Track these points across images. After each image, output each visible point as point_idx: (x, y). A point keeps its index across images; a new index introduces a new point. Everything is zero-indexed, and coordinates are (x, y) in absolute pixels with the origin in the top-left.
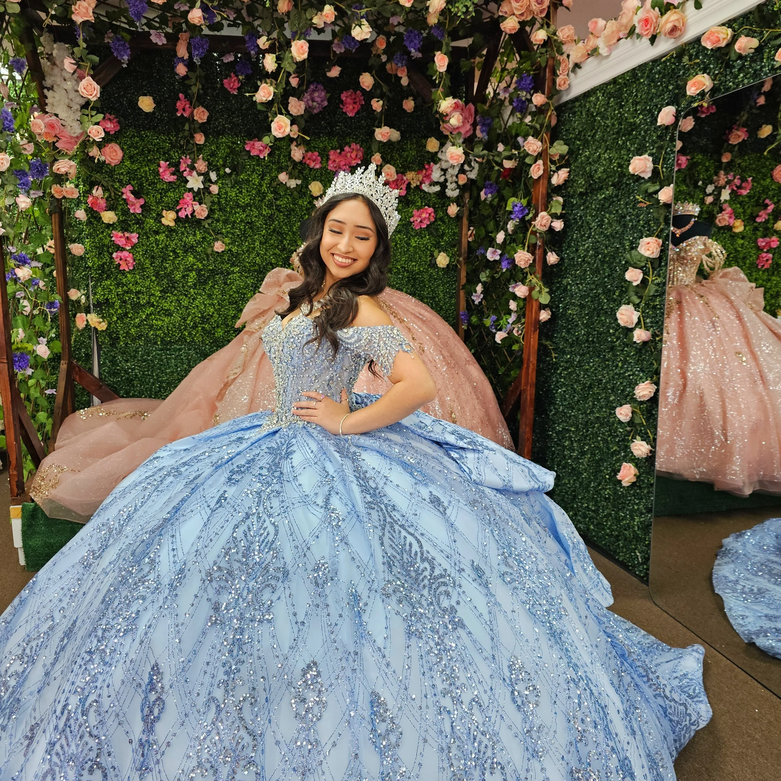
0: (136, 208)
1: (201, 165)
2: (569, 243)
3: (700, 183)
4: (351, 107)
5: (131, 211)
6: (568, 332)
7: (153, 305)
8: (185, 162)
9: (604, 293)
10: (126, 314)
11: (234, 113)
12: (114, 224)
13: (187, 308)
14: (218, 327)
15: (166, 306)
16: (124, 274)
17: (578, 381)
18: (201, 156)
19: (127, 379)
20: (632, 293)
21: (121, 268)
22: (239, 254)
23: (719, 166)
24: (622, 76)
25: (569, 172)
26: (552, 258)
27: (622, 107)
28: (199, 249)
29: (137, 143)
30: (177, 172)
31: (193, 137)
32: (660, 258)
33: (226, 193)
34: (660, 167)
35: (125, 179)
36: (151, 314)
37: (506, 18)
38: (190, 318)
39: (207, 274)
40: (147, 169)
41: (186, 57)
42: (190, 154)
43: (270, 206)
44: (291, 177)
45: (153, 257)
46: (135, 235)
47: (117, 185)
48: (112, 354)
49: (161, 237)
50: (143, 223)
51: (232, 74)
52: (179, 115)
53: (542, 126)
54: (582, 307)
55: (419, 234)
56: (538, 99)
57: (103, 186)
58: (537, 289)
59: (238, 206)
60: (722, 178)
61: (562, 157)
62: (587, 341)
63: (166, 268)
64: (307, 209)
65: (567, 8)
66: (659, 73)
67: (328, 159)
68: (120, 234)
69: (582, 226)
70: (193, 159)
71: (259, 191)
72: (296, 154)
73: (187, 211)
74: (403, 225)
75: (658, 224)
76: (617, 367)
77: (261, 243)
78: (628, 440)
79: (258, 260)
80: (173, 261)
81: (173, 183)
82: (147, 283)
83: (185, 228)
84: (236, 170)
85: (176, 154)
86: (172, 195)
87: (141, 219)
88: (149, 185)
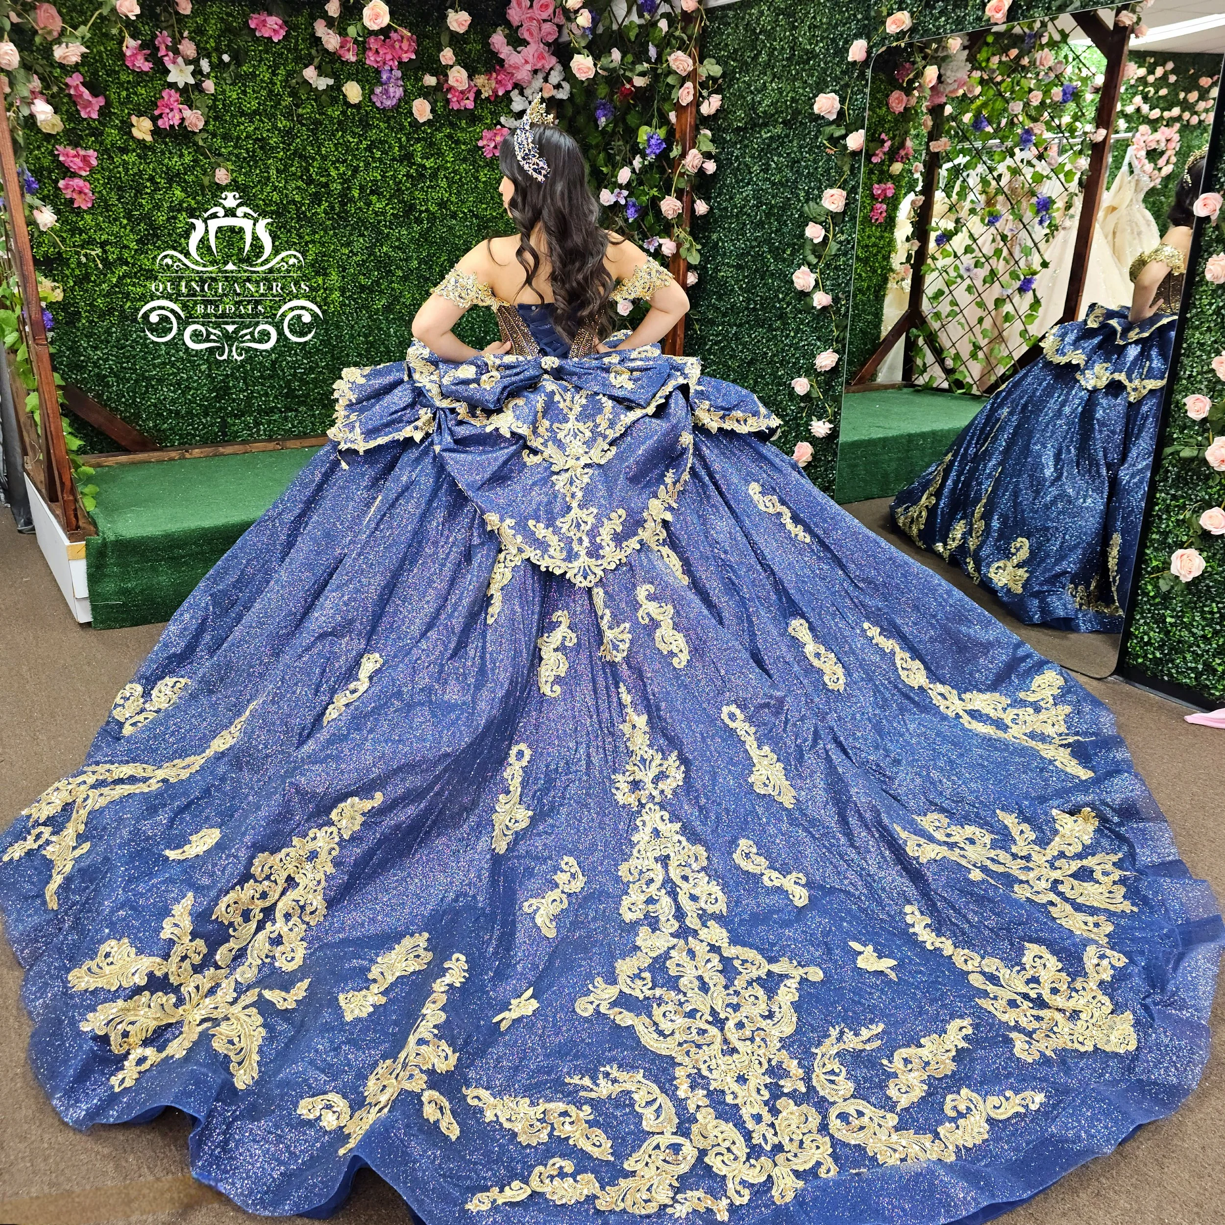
0: (91, 110)
1: (188, 48)
2: (721, 189)
5: (84, 115)
6: (719, 299)
7: (127, 263)
8: (162, 42)
9: (770, 252)
12: (58, 133)
16: (78, 214)
17: (733, 357)
18: (186, 34)
19: (98, 375)
20: (808, 252)
21: (75, 205)
22: (246, 187)
25: (723, 100)
26: (701, 207)
27: (795, 28)
28: (190, 178)
30: (154, 58)
31: (173, 3)
32: (844, 213)
33: (223, 92)
34: (845, 108)
42: (166, 28)
43: (288, 115)
44: (320, 75)
45: (120, 188)
46: (91, 152)
48: (71, 337)
49: (131, 158)
50: (102, 134)
53: (690, 38)
54: (739, 267)
55: (490, 164)
56: (688, 3)
57: (36, 73)
58: (687, 245)
59: (243, 114)
61: (715, 80)
62: (747, 308)
63: (141, 205)
64: (340, 123)
67: (367, 49)
68: (73, 152)
69: (738, 169)
70: (173, 37)
71: (271, 91)
72: (331, 41)
73: (172, 119)
74: (469, 151)
75: (841, 173)
76: (787, 336)
77: (278, 170)
78: (801, 418)
79: (276, 196)
80: (151, 195)
81: (146, 73)
82: (116, 229)
83: (166, 144)
84: (237, 59)
85: (147, 27)
86: (143, 92)
87: (97, 129)
88: (108, 75)
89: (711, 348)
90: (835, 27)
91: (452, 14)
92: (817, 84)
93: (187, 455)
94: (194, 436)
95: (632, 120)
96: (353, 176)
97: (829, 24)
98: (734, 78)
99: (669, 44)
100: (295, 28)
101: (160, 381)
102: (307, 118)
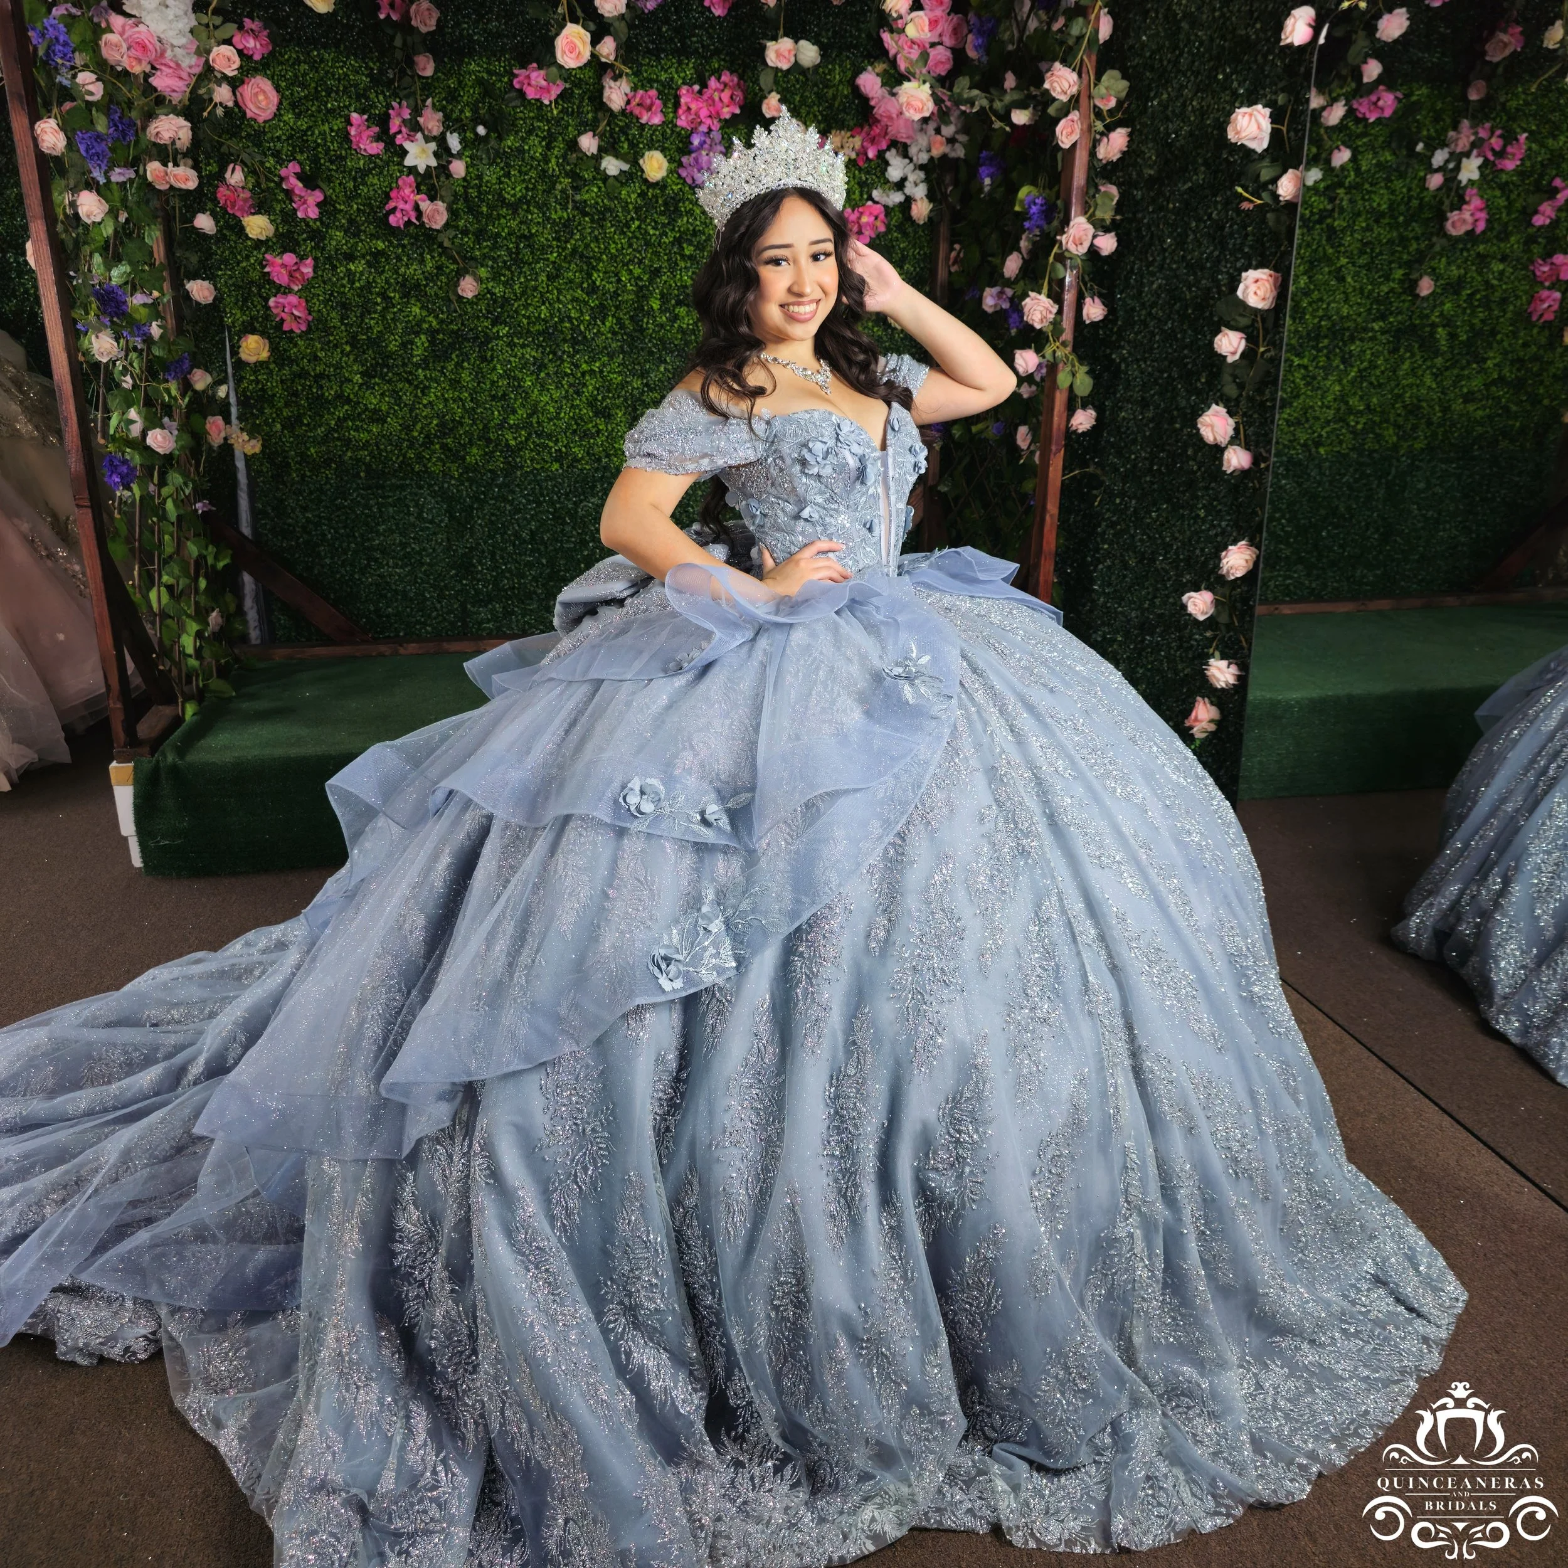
0: (309, 207)
1: (432, 121)
2: (1127, 279)
3: (1420, 147)
5: (300, 215)
7: (348, 401)
8: (399, 115)
9: (1181, 377)
10: (299, 419)
12: (268, 240)
13: (412, 407)
14: (471, 443)
15: (372, 400)
16: (291, 339)
17: (1131, 548)
18: (429, 101)
19: (307, 543)
20: (1226, 378)
21: (286, 327)
22: (507, 300)
23: (1461, 110)
25: (1130, 135)
26: (1094, 311)
28: (431, 291)
29: (305, 75)
30: (385, 136)
31: (411, 64)
32: (1273, 310)
33: (480, 177)
34: (1284, 129)
35: (286, 149)
36: (345, 419)
38: (418, 427)
39: (448, 341)
40: (326, 127)
42: (407, 97)
43: (564, 203)
45: (344, 306)
46: (308, 262)
47: (270, 162)
48: (278, 495)
50: (323, 238)
52: (382, 16)
53: (1080, 39)
54: (1144, 404)
57: (243, 163)
58: (1067, 367)
59: (504, 203)
60: (1464, 137)
62: (1150, 470)
63: (370, 328)
64: (637, 209)
67: (677, 105)
70: (414, 107)
71: (543, 171)
72: (615, 96)
73: (406, 214)
77: (549, 277)
79: (544, 312)
80: (382, 314)
81: (378, 157)
82: (336, 358)
83: (404, 246)
84: (497, 130)
85: (381, 98)
86: (375, 181)
87: (318, 231)
88: (332, 162)
89: (1104, 533)
91: (771, 45)
93: (402, 651)
94: (425, 624)
95: (1015, 177)
96: (651, 281)
101: (385, 553)
102: (591, 206)
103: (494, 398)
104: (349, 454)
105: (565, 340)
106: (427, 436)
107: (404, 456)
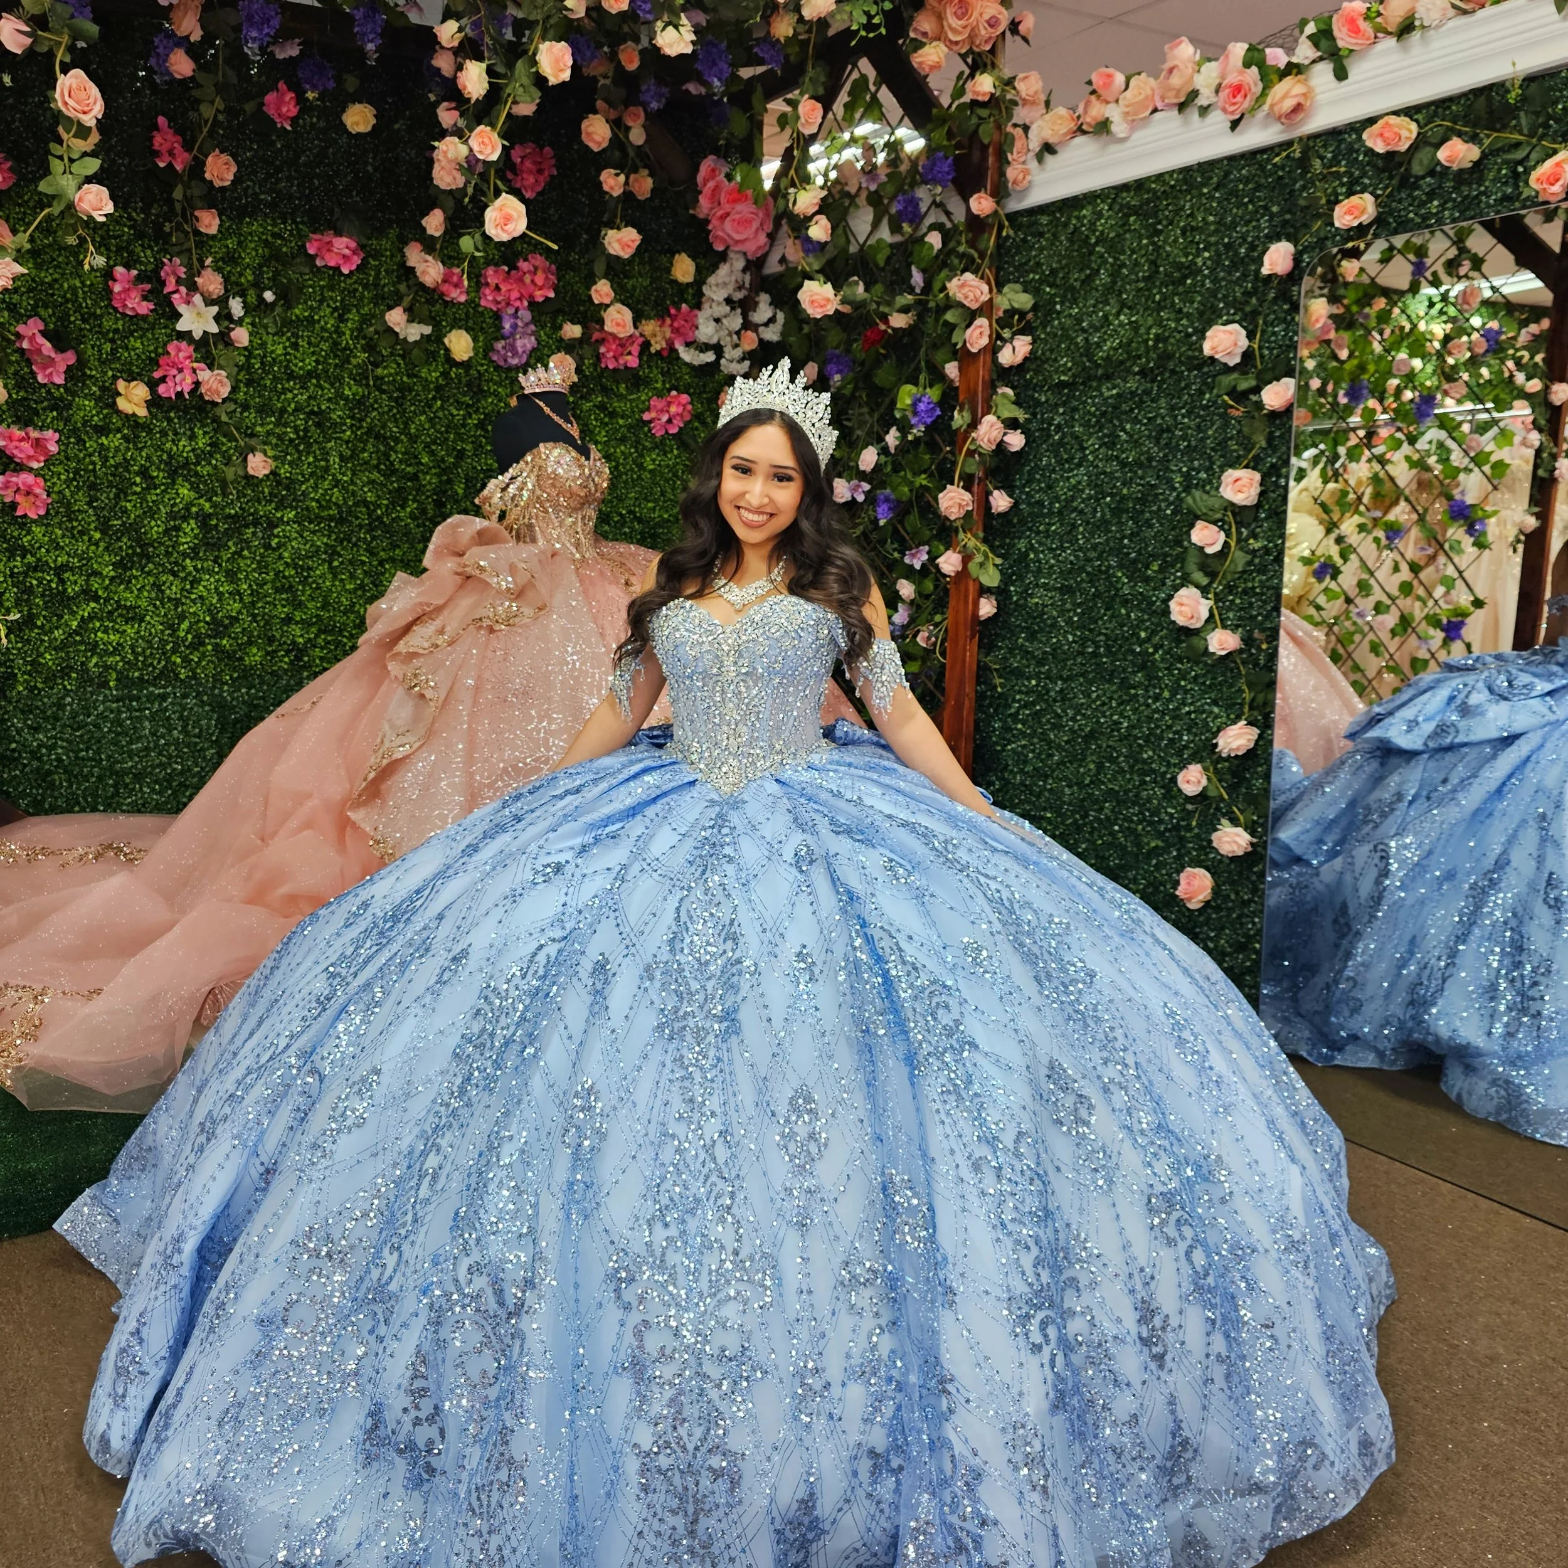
0: (54, 371)
1: (211, 282)
4: (532, 180)
5: (41, 379)
6: (1032, 636)
7: (96, 598)
8: (172, 273)
9: (1121, 567)
10: (30, 620)
11: (279, 170)
13: (177, 602)
14: (250, 643)
15: (129, 598)
16: (22, 526)
17: (1058, 727)
18: (208, 262)
19: (37, 771)
20: (1193, 567)
21: (19, 513)
22: (293, 482)
24: (1159, 177)
25: (1034, 343)
26: (1001, 501)
27: (1158, 233)
28: (204, 470)
30: (157, 295)
31: (188, 216)
32: (1258, 506)
33: (263, 345)
34: (1256, 347)
35: (26, 303)
37: (922, 45)
38: (185, 625)
39: (223, 527)
40: (78, 282)
41: (196, 36)
42: (178, 254)
43: (361, 378)
44: (410, 320)
45: (93, 486)
46: (49, 433)
47: (5, 316)
49: (114, 441)
50: (69, 406)
51: (281, 85)
52: (162, 165)
53: (982, 254)
54: (1065, 590)
55: (660, 446)
56: (982, 204)
58: (979, 558)
59: (291, 376)
61: (1022, 314)
62: (1081, 653)
63: (125, 511)
64: (439, 388)
65: (1025, 39)
66: (1247, 181)
67: (483, 284)
68: (18, 433)
69: (1061, 443)
70: (189, 267)
71: (336, 344)
72: (430, 270)
73: (179, 383)
74: (630, 427)
75: (1247, 444)
76: (1157, 698)
77: (342, 458)
78: (1189, 828)
79: (337, 495)
80: (142, 496)
81: (144, 318)
82: (82, 547)
83: (170, 420)
84: (286, 297)
85: (149, 252)
86: (138, 345)
87: (61, 399)
88: (84, 321)
89: (1017, 713)
90: (1233, 225)
91: (611, 233)
92: (1201, 314)
95: (883, 376)
96: (456, 465)
97: (1218, 223)
98: (1052, 310)
99: (944, 265)
100: (376, 254)
101: (139, 777)
102: (389, 382)
103: (277, 590)
104: (94, 661)
105: (361, 526)
106: (198, 636)
107: (168, 660)
